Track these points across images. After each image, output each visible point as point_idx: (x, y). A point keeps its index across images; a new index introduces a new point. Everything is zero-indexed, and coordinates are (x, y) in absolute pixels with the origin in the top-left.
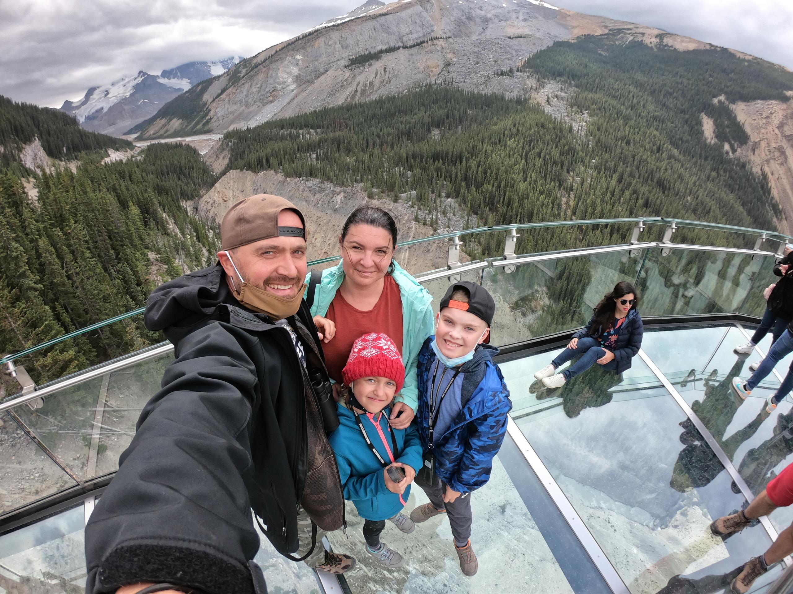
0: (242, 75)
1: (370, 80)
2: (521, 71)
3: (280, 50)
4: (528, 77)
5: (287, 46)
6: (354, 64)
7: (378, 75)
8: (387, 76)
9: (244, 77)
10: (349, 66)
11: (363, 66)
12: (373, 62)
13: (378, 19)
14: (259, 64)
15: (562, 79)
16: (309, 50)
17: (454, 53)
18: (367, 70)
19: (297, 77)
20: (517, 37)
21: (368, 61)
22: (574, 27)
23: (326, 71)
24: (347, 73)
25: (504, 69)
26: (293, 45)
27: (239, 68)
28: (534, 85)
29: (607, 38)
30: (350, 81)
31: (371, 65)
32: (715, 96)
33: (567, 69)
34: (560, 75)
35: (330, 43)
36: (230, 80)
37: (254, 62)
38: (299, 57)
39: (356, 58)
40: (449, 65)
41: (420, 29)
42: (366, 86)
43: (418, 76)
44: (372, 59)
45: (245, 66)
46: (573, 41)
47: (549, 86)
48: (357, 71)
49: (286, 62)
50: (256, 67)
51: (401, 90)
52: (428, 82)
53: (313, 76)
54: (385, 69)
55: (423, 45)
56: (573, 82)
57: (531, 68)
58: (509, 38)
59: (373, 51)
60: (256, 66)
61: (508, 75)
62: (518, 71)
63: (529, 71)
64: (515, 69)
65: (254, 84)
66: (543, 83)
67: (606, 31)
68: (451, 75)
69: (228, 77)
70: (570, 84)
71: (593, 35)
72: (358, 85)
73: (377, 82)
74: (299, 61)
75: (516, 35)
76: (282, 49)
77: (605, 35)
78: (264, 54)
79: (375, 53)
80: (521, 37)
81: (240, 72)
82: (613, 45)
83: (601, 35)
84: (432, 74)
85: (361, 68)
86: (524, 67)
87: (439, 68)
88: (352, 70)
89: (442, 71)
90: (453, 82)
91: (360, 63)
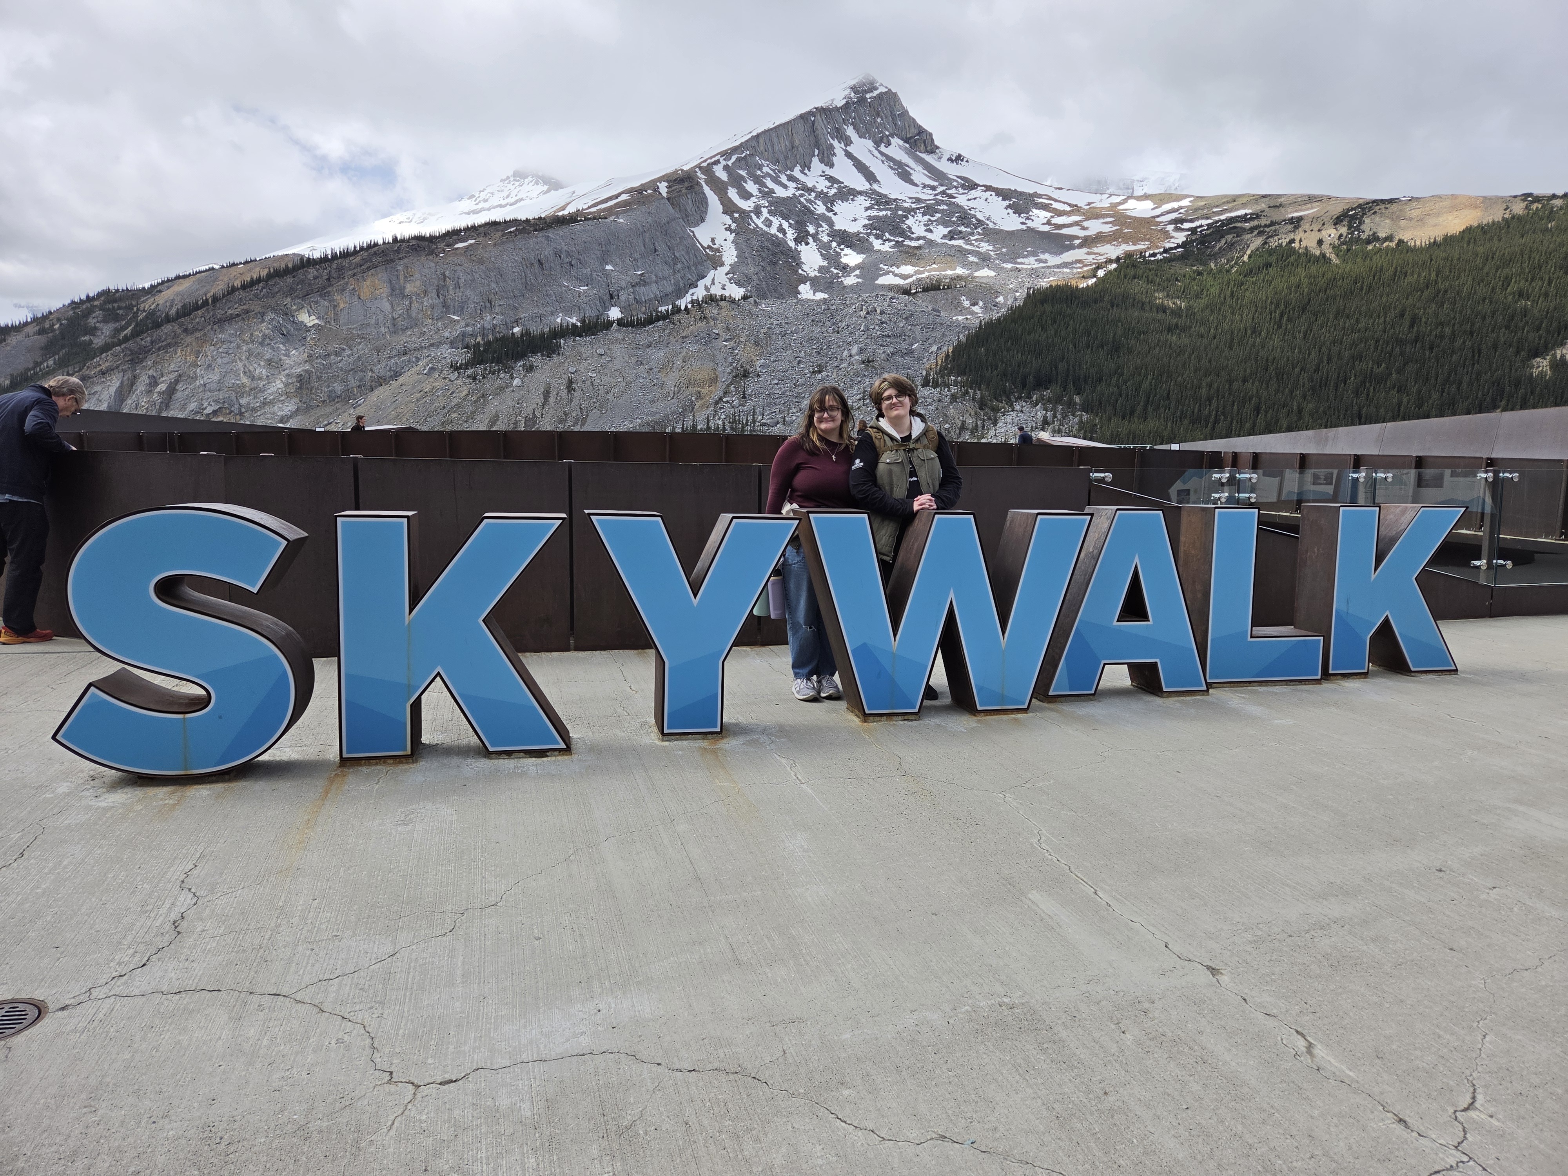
0: (98, 341)
1: (527, 410)
2: (936, 385)
3: (244, 287)
4: (954, 399)
5: (270, 276)
6: (481, 362)
7: (552, 400)
8: (576, 402)
9: (106, 348)
10: (466, 366)
11: (508, 369)
12: (536, 360)
13: (551, 234)
14: (168, 320)
15: (1047, 395)
16: (342, 301)
17: (757, 344)
18: (516, 382)
19: (300, 378)
20: (926, 290)
21: (521, 356)
22: (1086, 242)
23: (396, 375)
24: (462, 386)
26: (289, 280)
27: (88, 313)
30: (469, 409)
31: (530, 369)
32: (1537, 353)
33: (1062, 366)
34: (1042, 383)
35: (409, 288)
36: (49, 349)
37: (148, 304)
38: (308, 319)
39: (488, 344)
40: (746, 374)
41: (667, 271)
43: (661, 405)
44: (534, 352)
45: (111, 316)
46: (1081, 284)
47: (1011, 417)
48: (488, 385)
49: (265, 328)
50: (157, 325)
52: (689, 424)
53: (353, 383)
54: (570, 382)
55: (676, 317)
56: (1077, 399)
57: (961, 373)
58: (907, 292)
59: (536, 329)
60: (155, 321)
62: (925, 384)
63: (956, 384)
64: (919, 381)
65: (143, 382)
66: (996, 411)
68: (749, 405)
69: (42, 340)
70: (1070, 404)
71: (1142, 256)
72: (492, 424)
73: (546, 416)
74: (308, 329)
75: (926, 283)
76: (253, 283)
78: (185, 285)
79: (542, 335)
80: (938, 288)
81: (93, 331)
83: (1165, 251)
84: (698, 404)
85: (502, 376)
86: (944, 371)
87: (719, 384)
88: (474, 379)
89: (725, 393)
90: (754, 421)
91: (499, 361)
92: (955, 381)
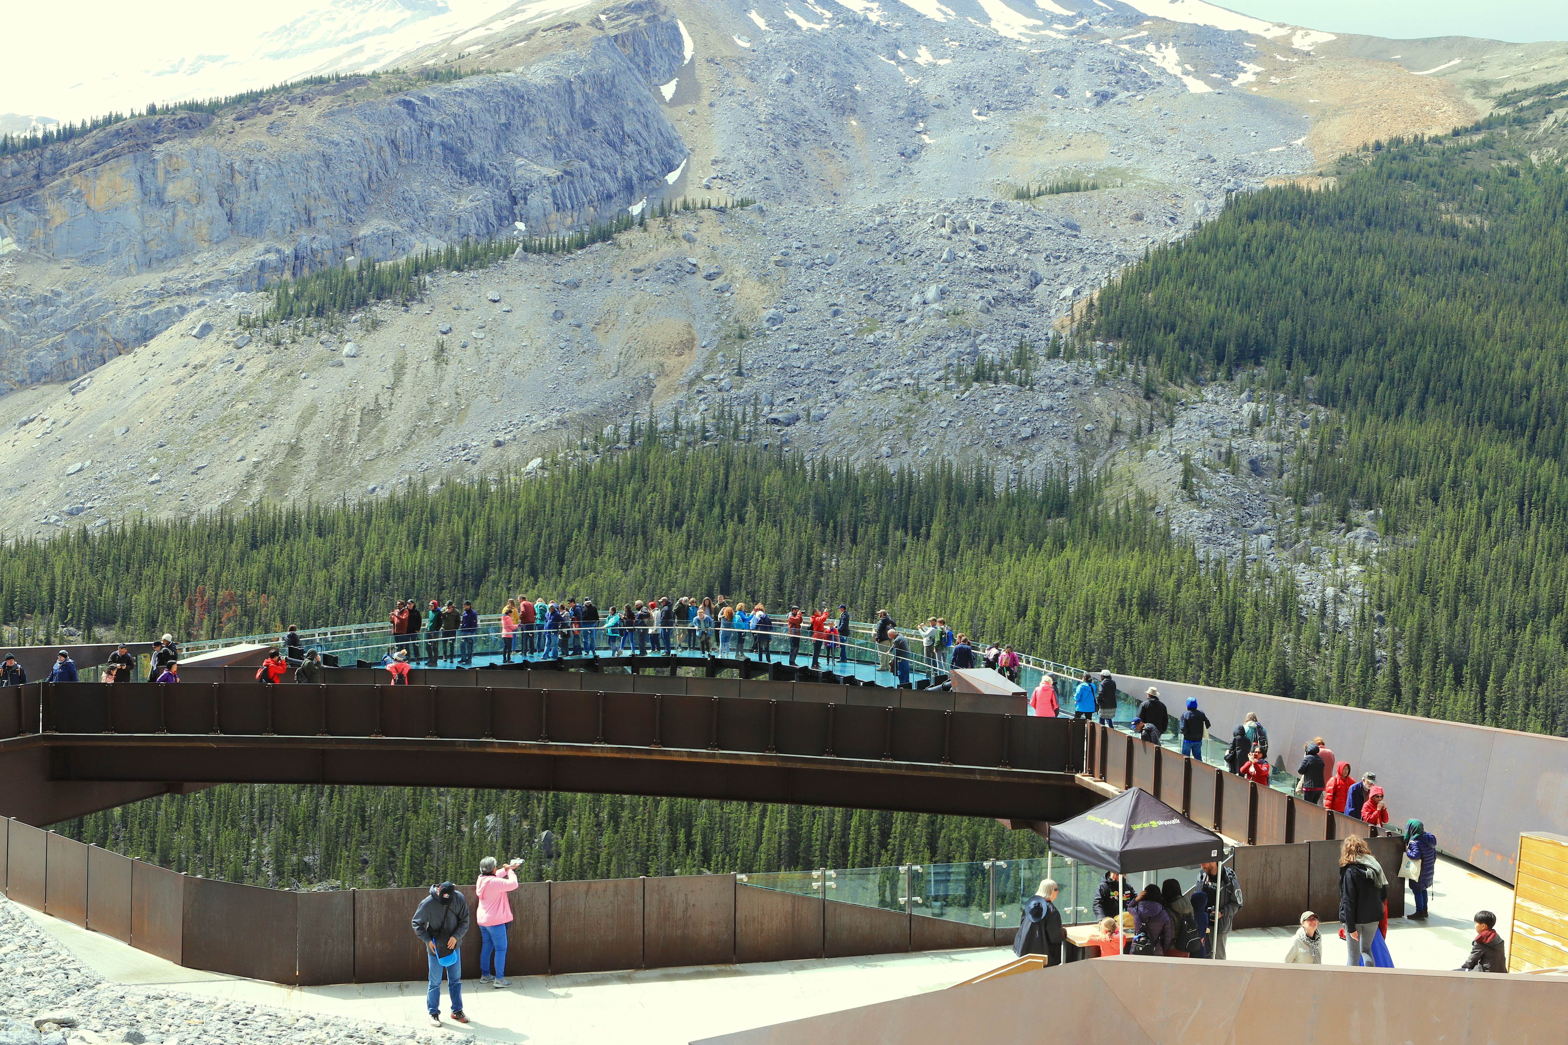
1: (366, 399)
2: (1070, 355)
4: (1101, 380)
6: (288, 315)
7: (407, 379)
10: (264, 321)
12: (381, 310)
15: (1262, 373)
17: (762, 281)
18: (348, 348)
20: (1056, 190)
21: (362, 303)
22: (1325, 113)
24: (257, 358)
25: (991, 352)
28: (1128, 418)
29: (1486, 144)
30: (267, 396)
31: (376, 324)
35: (173, 190)
39: (302, 282)
40: (743, 334)
42: (343, 430)
43: (595, 386)
44: (380, 298)
46: (1316, 185)
48: (301, 352)
51: (513, 454)
52: (643, 420)
53: (74, 349)
54: (441, 347)
55: (623, 238)
56: (1310, 383)
57: (1114, 336)
58: (1022, 195)
59: (384, 259)
61: (1009, 379)
62: (1054, 353)
63: (1104, 353)
64: (1042, 348)
66: (1172, 401)
67: (1484, 109)
68: (748, 387)
70: (1299, 391)
71: (1418, 142)
72: (305, 420)
73: (400, 408)
75: (1054, 178)
77: (1477, 128)
79: (395, 269)
80: (1074, 188)
82: (1513, 173)
83: (1456, 133)
84: (660, 385)
85: (324, 337)
86: (1083, 330)
87: (697, 351)
88: (278, 344)
89: (707, 368)
90: (756, 417)
91: (320, 312)
92: (1104, 348)
